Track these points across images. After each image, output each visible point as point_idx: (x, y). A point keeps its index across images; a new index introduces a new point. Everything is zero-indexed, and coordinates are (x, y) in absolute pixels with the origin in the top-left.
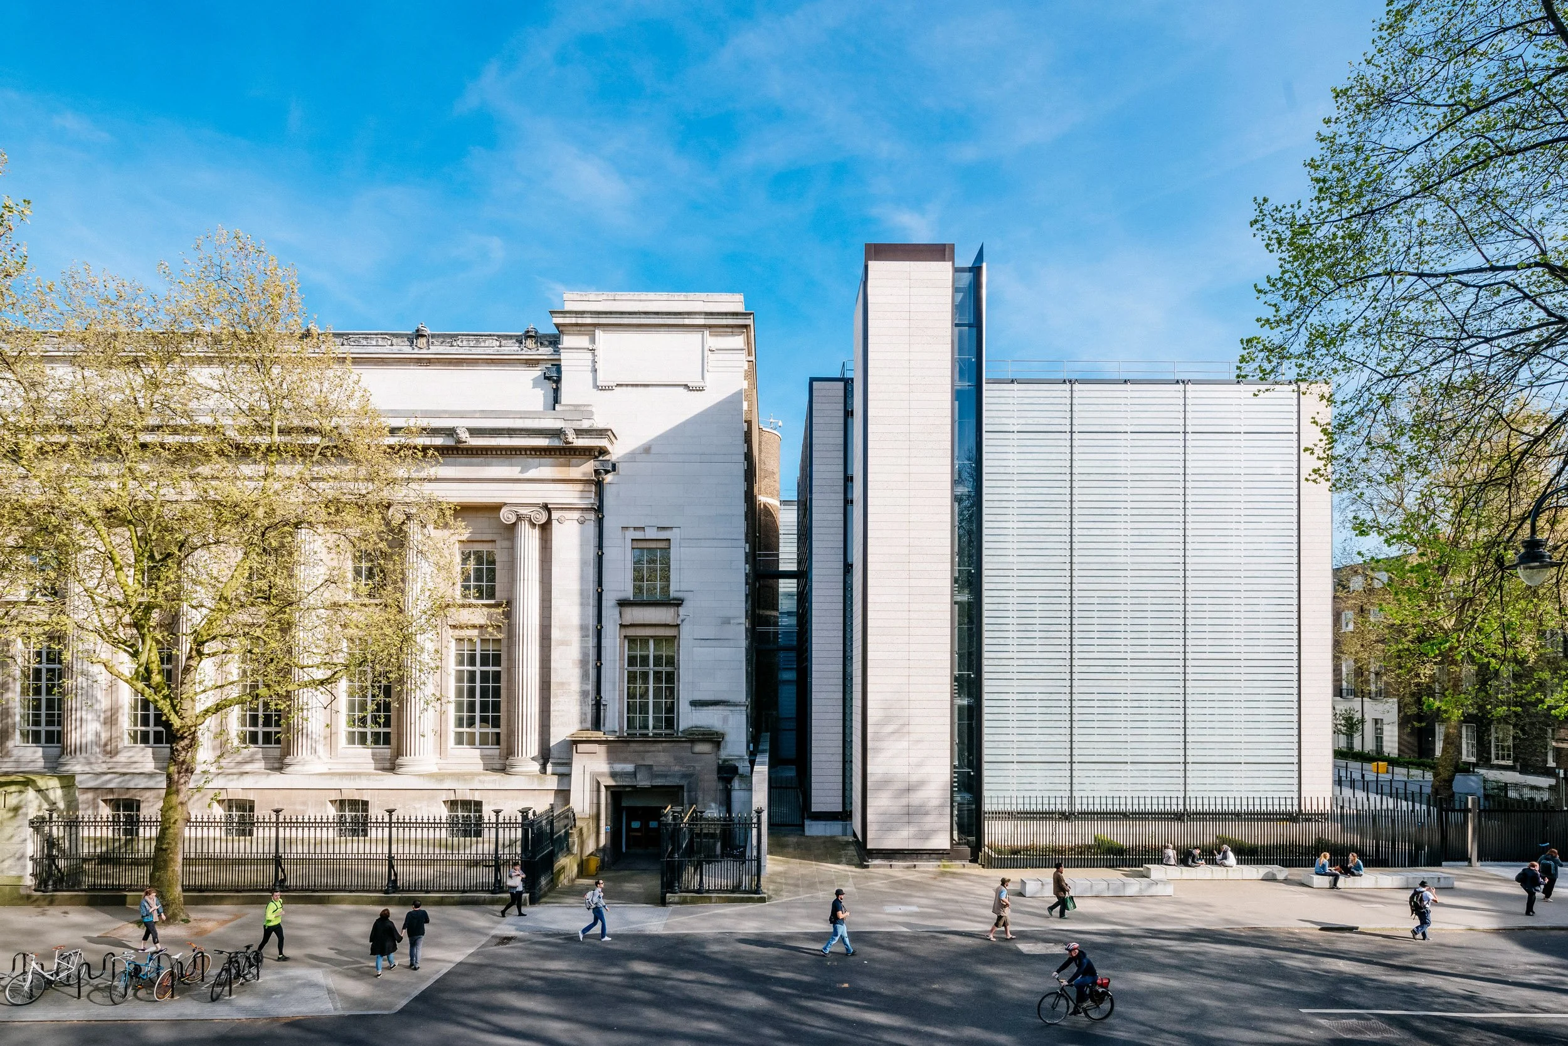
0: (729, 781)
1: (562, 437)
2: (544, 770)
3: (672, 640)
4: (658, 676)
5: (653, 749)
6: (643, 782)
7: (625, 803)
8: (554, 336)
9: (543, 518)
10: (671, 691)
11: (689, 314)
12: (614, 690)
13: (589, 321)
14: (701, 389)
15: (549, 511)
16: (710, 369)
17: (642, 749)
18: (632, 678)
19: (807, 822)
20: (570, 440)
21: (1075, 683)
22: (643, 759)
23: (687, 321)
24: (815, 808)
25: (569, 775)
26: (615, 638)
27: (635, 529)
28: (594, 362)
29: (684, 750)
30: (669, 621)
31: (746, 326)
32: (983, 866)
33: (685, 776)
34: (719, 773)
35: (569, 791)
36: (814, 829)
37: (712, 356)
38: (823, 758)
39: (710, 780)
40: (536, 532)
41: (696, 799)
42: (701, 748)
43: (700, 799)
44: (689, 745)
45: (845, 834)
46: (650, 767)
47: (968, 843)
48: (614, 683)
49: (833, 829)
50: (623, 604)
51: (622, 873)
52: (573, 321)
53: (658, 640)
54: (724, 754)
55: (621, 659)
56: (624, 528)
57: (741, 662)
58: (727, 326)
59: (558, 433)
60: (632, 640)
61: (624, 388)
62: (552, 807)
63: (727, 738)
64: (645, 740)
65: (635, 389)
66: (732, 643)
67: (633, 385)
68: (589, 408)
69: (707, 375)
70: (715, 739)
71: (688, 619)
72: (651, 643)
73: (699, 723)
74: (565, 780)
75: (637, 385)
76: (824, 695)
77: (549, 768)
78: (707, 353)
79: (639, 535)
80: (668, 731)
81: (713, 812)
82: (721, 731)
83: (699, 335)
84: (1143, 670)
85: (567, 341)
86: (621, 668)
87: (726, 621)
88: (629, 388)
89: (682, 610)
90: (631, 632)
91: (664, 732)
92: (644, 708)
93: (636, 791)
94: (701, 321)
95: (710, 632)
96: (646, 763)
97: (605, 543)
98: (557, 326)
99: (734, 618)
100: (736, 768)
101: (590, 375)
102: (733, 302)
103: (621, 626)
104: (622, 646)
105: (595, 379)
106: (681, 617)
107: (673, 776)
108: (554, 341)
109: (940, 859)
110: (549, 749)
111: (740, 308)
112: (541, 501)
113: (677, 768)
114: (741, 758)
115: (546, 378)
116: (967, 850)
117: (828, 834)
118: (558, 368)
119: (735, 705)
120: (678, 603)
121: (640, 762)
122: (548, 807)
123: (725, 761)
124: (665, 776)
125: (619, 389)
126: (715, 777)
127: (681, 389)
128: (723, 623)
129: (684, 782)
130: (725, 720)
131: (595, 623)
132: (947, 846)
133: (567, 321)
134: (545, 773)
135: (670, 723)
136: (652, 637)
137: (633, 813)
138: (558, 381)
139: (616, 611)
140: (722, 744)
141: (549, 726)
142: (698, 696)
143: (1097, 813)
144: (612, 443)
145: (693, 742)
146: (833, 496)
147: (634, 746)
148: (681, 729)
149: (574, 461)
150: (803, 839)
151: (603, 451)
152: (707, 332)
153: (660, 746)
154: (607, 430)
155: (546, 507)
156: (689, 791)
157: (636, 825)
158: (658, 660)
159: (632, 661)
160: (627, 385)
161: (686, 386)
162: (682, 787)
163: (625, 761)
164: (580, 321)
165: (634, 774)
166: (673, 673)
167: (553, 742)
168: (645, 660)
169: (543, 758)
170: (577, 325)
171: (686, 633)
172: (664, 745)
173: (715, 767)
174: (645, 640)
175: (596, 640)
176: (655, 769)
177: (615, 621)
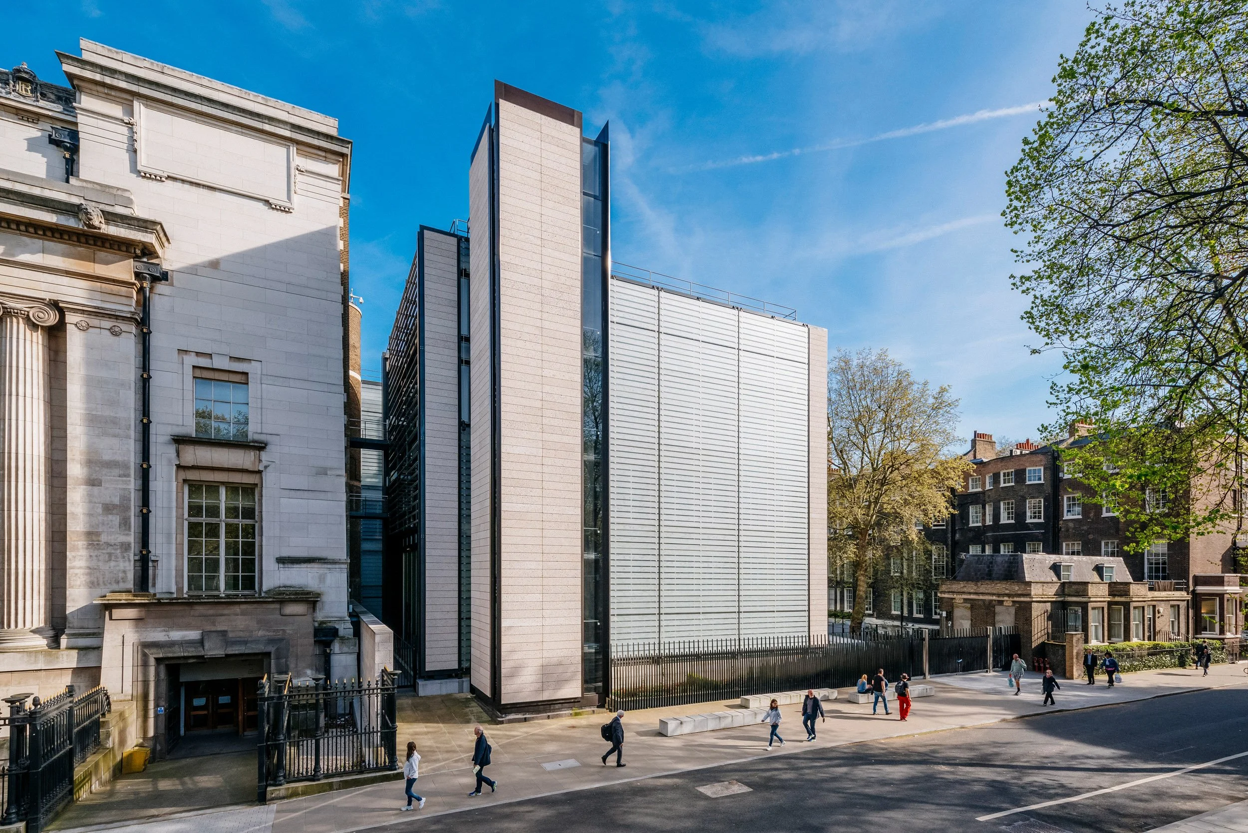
0: (328, 644)
1: (82, 216)
2: (55, 642)
3: (250, 490)
4: (232, 531)
5: (226, 612)
6: (213, 649)
7: (183, 678)
8: (65, 90)
9: (51, 318)
10: (249, 548)
11: (271, 120)
12: (169, 543)
13: (123, 85)
14: (287, 211)
15: (62, 312)
16: (298, 191)
17: (211, 612)
18: (194, 529)
19: (421, 683)
20: (96, 222)
21: (662, 547)
22: (214, 624)
23: (267, 127)
24: (429, 667)
25: (99, 648)
26: (170, 481)
27: (198, 354)
28: (132, 140)
29: (271, 613)
30: (248, 465)
31: (343, 155)
32: (611, 711)
33: (271, 641)
34: (315, 636)
35: (99, 668)
36: (427, 688)
37: (300, 177)
38: (438, 615)
39: (306, 645)
40: (38, 338)
41: (287, 667)
42: (291, 609)
43: (292, 666)
44: (277, 606)
45: (461, 690)
46: (224, 633)
47: (596, 690)
48: (169, 535)
49: (450, 687)
50: (180, 440)
51: (184, 762)
52: (98, 77)
53: (233, 489)
54: (320, 616)
55: (179, 507)
56: (182, 352)
57: (341, 516)
58: (319, 148)
59: (74, 210)
60: (195, 487)
61: (179, 185)
62: (71, 690)
63: (324, 598)
64: (217, 602)
65: (194, 189)
66: (329, 496)
67: (191, 183)
68: (127, 194)
69: (295, 197)
70: (311, 599)
71: (273, 465)
72: (223, 491)
73: (288, 583)
74: (92, 655)
75: (198, 185)
76: (439, 552)
77: (64, 641)
78: (293, 171)
79: (203, 362)
80: (246, 592)
81: (306, 679)
82: (318, 591)
83: (283, 150)
84: (711, 537)
85: (86, 101)
86: (180, 518)
87: (323, 472)
88: (187, 186)
89: (264, 455)
90: (193, 476)
91: (240, 592)
92: (213, 565)
93: (202, 662)
94: (287, 133)
95: (302, 482)
96: (219, 628)
97: (153, 365)
98: (71, 77)
99: (331, 469)
100: (336, 630)
101: (126, 156)
102: (328, 125)
103: (179, 467)
104: (180, 492)
105: (134, 163)
106: (264, 463)
107: (256, 641)
108: (66, 98)
109: (571, 708)
110: (64, 618)
111: (334, 132)
112: (47, 296)
113: (261, 633)
114: (341, 620)
115: (52, 141)
116: (594, 696)
117: (444, 692)
118: (74, 135)
119: (334, 562)
120: (260, 447)
121: (209, 628)
122: (62, 690)
123: (322, 623)
124: (245, 643)
125: (169, 183)
126: (312, 640)
127: (260, 205)
128: (317, 474)
129: (271, 649)
130: (322, 579)
131: (139, 460)
132: (578, 694)
133: (88, 74)
134: (58, 646)
135: (249, 583)
136: (223, 483)
137: (194, 689)
138: (74, 149)
139: (172, 450)
140: (318, 605)
141: (64, 588)
142: (286, 553)
143: (677, 656)
144: (162, 245)
145: (282, 602)
146: (447, 352)
147: (200, 609)
148: (265, 588)
149: (102, 255)
150: (418, 700)
151: (147, 252)
152: (293, 149)
153: (237, 609)
154: (155, 223)
155: (55, 305)
156: (278, 658)
157: (199, 702)
158: (232, 511)
159: (195, 510)
160: (183, 181)
161: (267, 202)
162: (268, 654)
163: (188, 627)
164: (108, 80)
165: (201, 642)
166: (253, 527)
167: (71, 608)
168: (213, 511)
169: (54, 628)
170: (103, 85)
171: (270, 481)
172: (244, 607)
173: (312, 630)
174: (213, 488)
175: (140, 482)
176: (230, 635)
177: (170, 461)
